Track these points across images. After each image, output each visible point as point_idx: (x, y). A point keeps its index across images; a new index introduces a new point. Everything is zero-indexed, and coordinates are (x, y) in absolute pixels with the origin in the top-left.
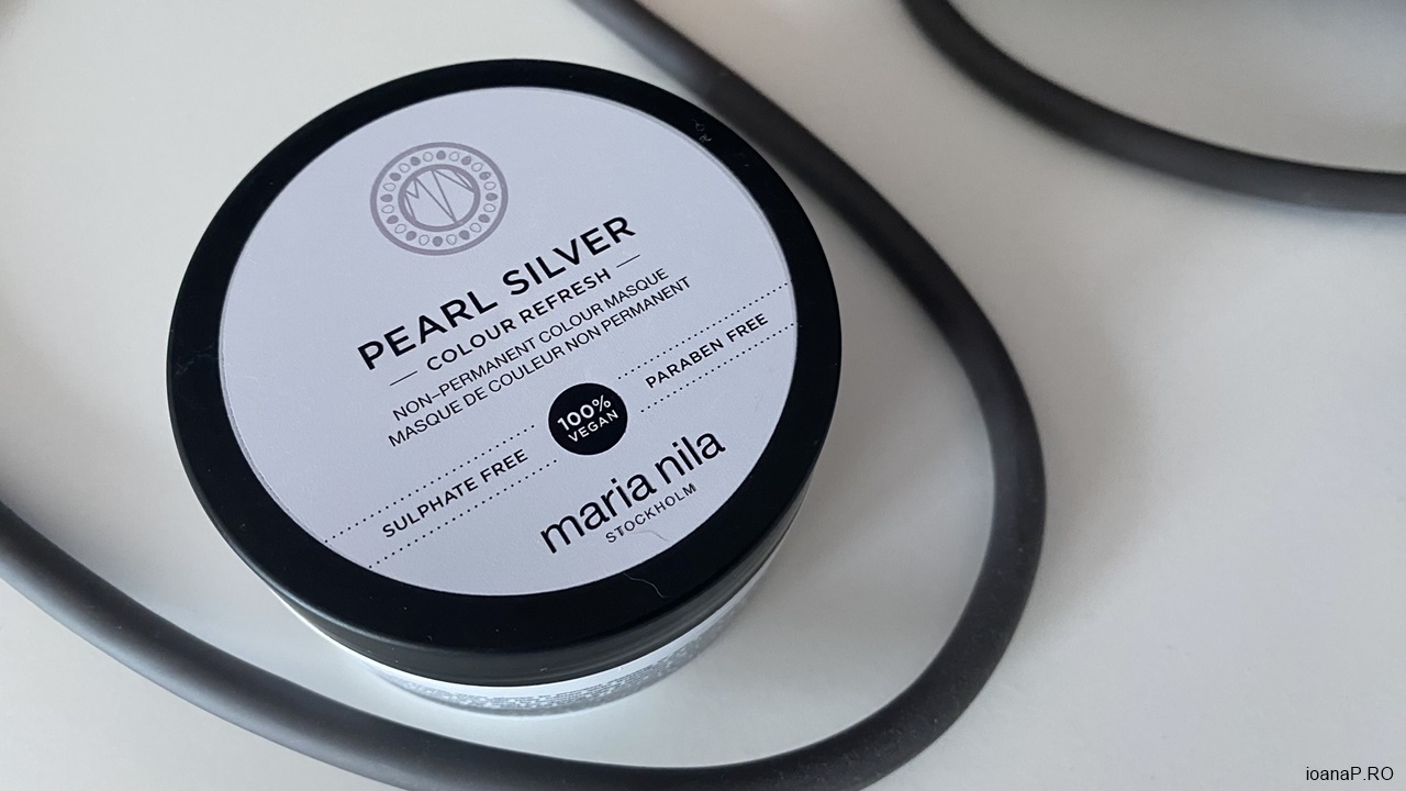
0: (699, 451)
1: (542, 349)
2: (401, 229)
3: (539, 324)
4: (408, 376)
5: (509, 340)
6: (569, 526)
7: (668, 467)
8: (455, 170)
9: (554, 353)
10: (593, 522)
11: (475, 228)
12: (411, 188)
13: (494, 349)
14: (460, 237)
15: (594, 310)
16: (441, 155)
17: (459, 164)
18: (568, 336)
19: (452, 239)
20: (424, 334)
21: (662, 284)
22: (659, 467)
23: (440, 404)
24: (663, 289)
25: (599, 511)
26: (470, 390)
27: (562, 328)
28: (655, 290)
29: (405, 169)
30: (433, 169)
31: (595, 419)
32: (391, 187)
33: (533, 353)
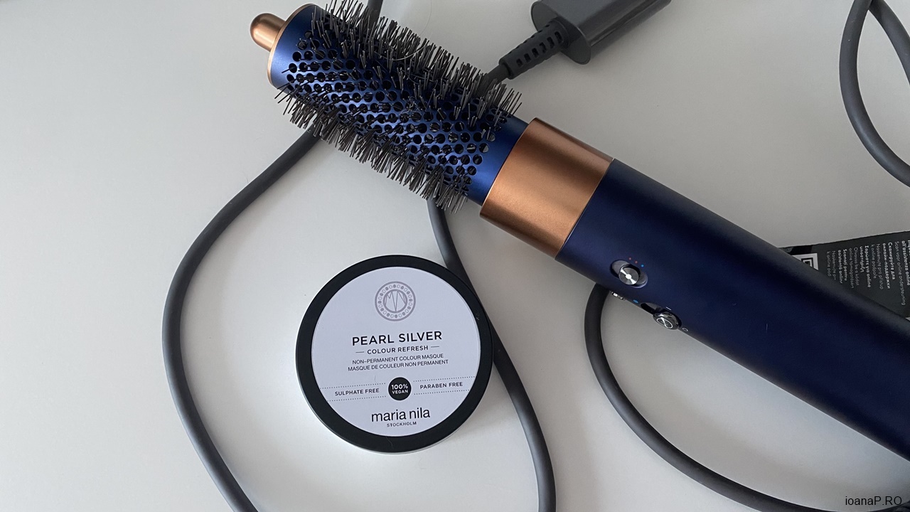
0: (423, 414)
1: (399, 362)
2: (381, 306)
3: (402, 354)
4: (361, 352)
5: (392, 355)
6: (379, 416)
7: (413, 413)
8: (404, 294)
9: (402, 365)
10: (386, 418)
11: (400, 315)
12: (389, 295)
13: (387, 355)
14: (394, 316)
15: (418, 357)
16: (402, 288)
17: (405, 293)
18: (407, 362)
19: (392, 316)
20: (371, 341)
21: (440, 359)
22: (410, 413)
23: (365, 364)
24: (439, 360)
25: (389, 417)
26: (375, 364)
27: (407, 358)
28: (437, 359)
29: (391, 287)
30: (398, 291)
31: (401, 390)
32: (384, 291)
33: (396, 362)
